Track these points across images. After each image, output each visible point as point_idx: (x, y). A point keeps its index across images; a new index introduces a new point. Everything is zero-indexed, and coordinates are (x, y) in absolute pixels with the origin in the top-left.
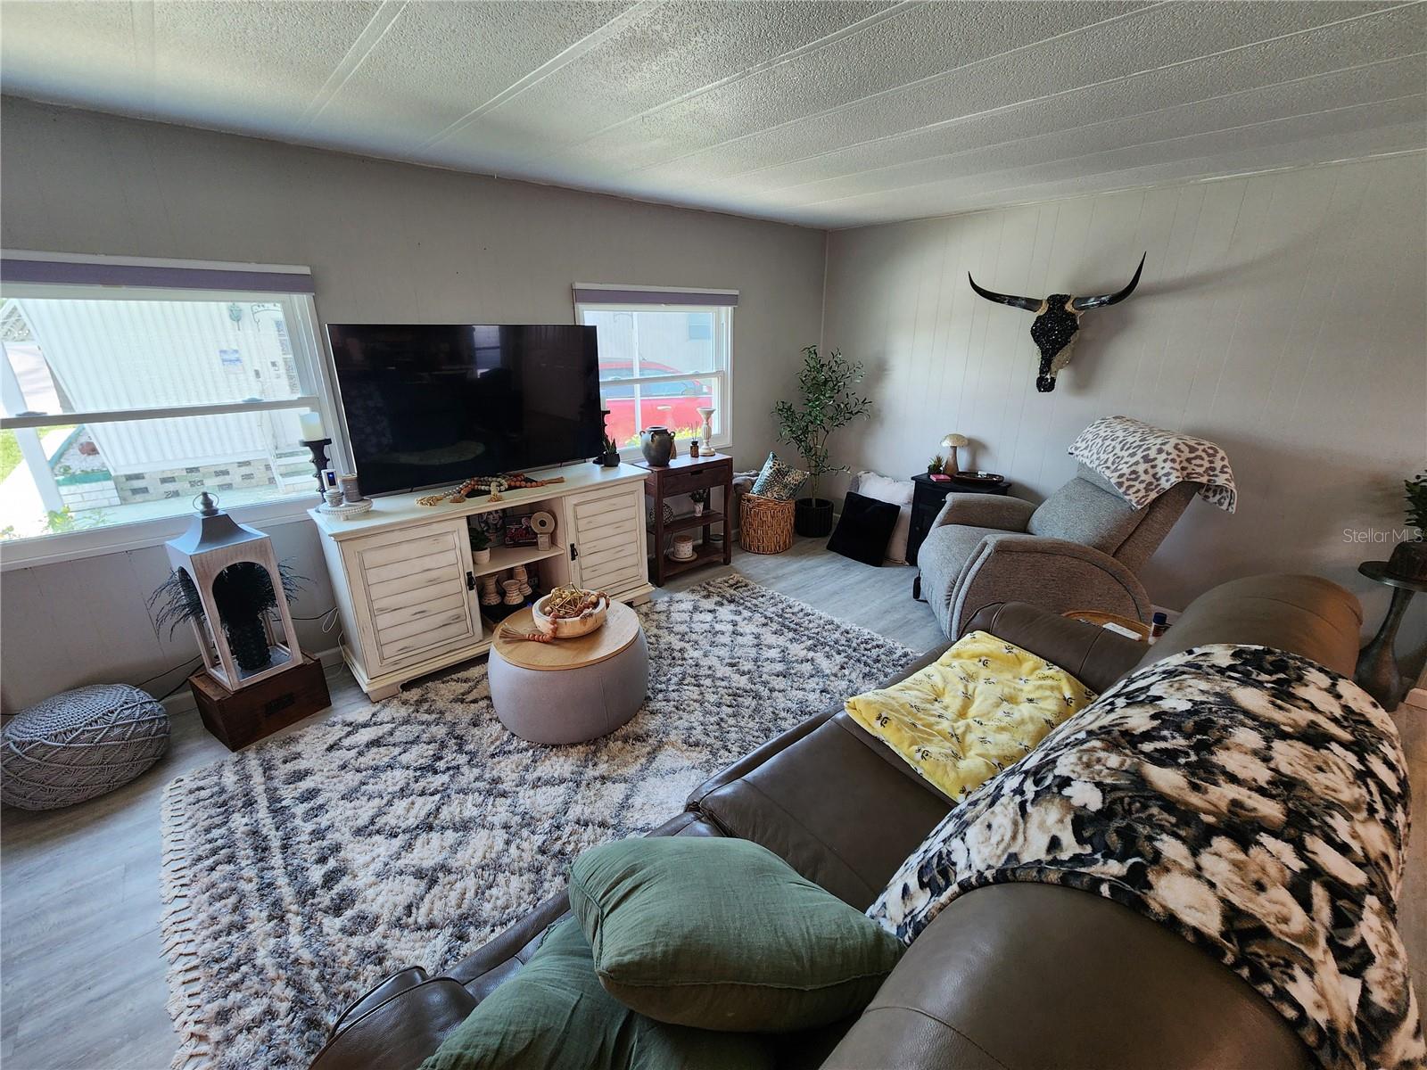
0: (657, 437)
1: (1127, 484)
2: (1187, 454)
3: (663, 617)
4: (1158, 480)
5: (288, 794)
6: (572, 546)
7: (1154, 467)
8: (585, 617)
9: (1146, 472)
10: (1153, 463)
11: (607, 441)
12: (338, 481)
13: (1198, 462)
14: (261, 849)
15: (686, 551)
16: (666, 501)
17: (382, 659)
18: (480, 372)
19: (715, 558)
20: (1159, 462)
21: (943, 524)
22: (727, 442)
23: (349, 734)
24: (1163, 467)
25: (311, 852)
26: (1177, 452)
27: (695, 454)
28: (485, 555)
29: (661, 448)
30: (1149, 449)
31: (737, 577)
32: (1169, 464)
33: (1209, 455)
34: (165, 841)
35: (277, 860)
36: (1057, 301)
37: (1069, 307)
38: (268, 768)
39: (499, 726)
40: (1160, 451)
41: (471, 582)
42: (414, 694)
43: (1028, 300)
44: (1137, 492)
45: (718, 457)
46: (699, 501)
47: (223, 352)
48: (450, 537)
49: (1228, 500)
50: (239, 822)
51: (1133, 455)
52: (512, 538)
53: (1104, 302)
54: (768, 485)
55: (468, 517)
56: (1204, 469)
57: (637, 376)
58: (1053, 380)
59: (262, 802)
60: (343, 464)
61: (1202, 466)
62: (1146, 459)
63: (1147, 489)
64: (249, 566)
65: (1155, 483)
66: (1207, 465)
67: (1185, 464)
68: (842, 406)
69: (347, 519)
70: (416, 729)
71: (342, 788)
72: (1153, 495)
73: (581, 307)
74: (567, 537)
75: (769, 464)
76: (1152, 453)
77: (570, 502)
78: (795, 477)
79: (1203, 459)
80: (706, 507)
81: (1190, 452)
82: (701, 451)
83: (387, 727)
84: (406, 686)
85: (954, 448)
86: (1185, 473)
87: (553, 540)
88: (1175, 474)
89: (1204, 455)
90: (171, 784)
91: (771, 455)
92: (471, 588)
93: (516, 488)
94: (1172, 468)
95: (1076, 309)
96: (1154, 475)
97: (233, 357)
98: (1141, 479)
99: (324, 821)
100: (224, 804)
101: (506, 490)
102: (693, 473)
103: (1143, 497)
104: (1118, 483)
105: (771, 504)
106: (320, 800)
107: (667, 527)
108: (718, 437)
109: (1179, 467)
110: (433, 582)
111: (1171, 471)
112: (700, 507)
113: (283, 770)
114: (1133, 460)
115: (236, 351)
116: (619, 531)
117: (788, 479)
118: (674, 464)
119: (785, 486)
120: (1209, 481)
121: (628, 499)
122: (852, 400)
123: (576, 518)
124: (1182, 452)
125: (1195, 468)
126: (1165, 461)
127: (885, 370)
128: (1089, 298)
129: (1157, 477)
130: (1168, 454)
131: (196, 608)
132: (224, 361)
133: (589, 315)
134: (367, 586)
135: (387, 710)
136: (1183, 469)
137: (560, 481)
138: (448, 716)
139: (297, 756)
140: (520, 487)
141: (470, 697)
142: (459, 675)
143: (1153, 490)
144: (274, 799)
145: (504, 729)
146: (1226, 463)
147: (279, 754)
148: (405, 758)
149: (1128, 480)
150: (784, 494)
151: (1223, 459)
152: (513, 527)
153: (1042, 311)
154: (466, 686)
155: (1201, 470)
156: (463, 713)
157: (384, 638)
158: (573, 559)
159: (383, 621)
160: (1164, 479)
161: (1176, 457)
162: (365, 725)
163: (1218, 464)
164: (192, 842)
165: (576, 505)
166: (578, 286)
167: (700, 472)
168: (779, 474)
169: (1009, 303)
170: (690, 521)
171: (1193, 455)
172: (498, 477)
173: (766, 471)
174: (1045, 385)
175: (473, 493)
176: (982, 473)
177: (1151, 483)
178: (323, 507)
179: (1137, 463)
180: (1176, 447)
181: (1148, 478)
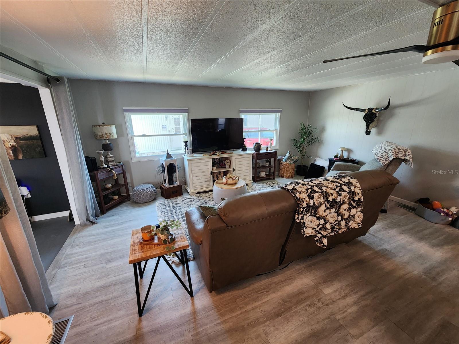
0: (257, 145)
1: (380, 159)
2: (397, 151)
3: (254, 188)
4: (389, 158)
5: (176, 206)
6: (234, 168)
7: (387, 154)
8: (233, 180)
9: (385, 155)
10: (387, 153)
11: (244, 145)
12: (189, 149)
13: (401, 153)
14: (172, 212)
15: (263, 174)
16: (258, 161)
17: (193, 187)
18: (219, 130)
19: (271, 177)
21: (332, 170)
22: (277, 148)
23: (186, 199)
24: (390, 154)
25: (180, 214)
26: (394, 150)
27: (267, 150)
28: (215, 168)
29: (258, 147)
30: (387, 149)
31: (275, 182)
32: (391, 153)
33: (404, 151)
34: (157, 209)
35: (174, 214)
36: (370, 110)
37: (373, 111)
38: (172, 202)
39: (214, 202)
40: (389, 150)
41: (211, 173)
42: (198, 195)
43: (362, 109)
44: (382, 161)
45: (273, 151)
46: (268, 162)
47: (163, 126)
48: (208, 163)
49: (411, 164)
50: (168, 208)
52: (221, 166)
53: (383, 110)
54: (287, 159)
55: (212, 159)
56: (403, 155)
57: (260, 130)
58: (370, 132)
59: (172, 206)
60: (190, 146)
61: (402, 154)
62: (386, 152)
63: (385, 160)
64: (173, 164)
65: (388, 159)
66: (404, 154)
67: (397, 153)
68: (311, 139)
69: (190, 157)
70: (198, 200)
71: (184, 206)
72: (387, 162)
73: (240, 114)
74: (233, 166)
75: (288, 154)
76: (387, 150)
77: (234, 158)
78: (295, 158)
79: (402, 152)
80: (270, 164)
81: (398, 150)
82: (269, 149)
83: (193, 199)
84: (197, 193)
85: (342, 151)
86: (397, 156)
87: (230, 167)
88: (393, 156)
89: (403, 151)
90: (157, 202)
91: (288, 152)
92: (211, 175)
93: (223, 154)
94: (392, 154)
95: (376, 112)
96: (388, 156)
97: (165, 127)
98: (384, 157)
99: (181, 210)
100: (165, 206)
101: (220, 154)
102: (266, 154)
103: (384, 162)
104: (377, 158)
105: (288, 165)
106: (181, 207)
107: (258, 168)
108: (274, 146)
109: (395, 154)
110: (204, 172)
111: (392, 155)
112: (268, 164)
113: (174, 203)
114: (382, 152)
115: (165, 125)
116: (245, 166)
117: (293, 158)
118: (261, 152)
119: (292, 160)
120: (404, 158)
121: (248, 159)
122: (314, 137)
123: (235, 162)
124: (396, 150)
125: (400, 154)
126: (390, 152)
127: (325, 129)
128: (379, 109)
129: (389, 157)
130: (392, 150)
131: (163, 171)
132: (163, 128)
133: (243, 116)
134: (192, 170)
135: (193, 197)
136: (396, 155)
137: (232, 153)
138: (204, 199)
139: (177, 201)
140: (224, 154)
141: (209, 197)
142: (207, 193)
143: (387, 160)
144: (173, 206)
145: (215, 202)
146: (410, 153)
147: (174, 201)
148: (196, 204)
149: (380, 158)
150: (292, 162)
151: (409, 152)
152: (221, 163)
153: (366, 112)
154: (208, 195)
155: (402, 155)
156: (207, 199)
157: (194, 182)
158: (234, 171)
159: (194, 178)
160: (390, 157)
161: (394, 151)
162: (189, 198)
163: (407, 154)
164: (161, 210)
165: (235, 159)
166: (240, 109)
167: (268, 154)
168: (290, 157)
169: (356, 110)
170: (265, 167)
171: (399, 151)
172: (219, 151)
173: (287, 156)
174: (368, 133)
175: (214, 154)
176: (350, 158)
177: (387, 159)
178: (185, 155)
180: (394, 149)
181: (386, 157)
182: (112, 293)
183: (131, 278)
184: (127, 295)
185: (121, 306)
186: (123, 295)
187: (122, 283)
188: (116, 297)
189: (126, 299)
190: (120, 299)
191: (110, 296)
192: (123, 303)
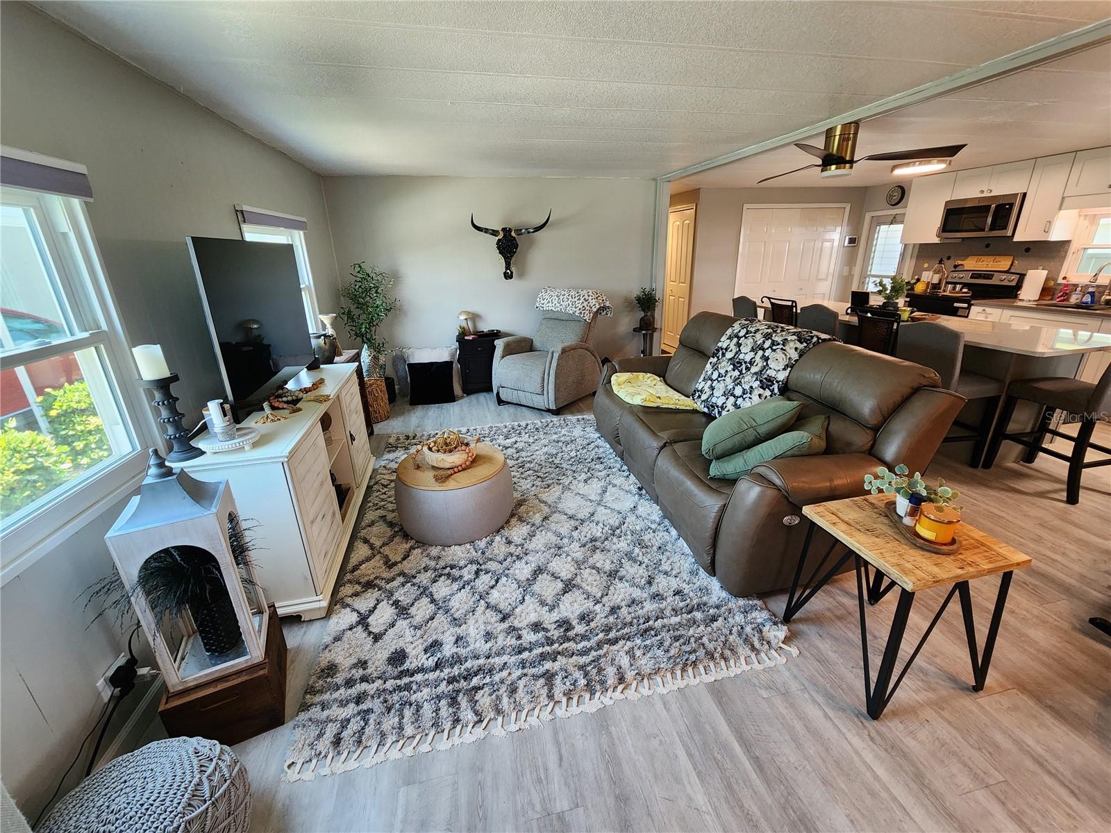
1: (582, 312)
6: (350, 432)
7: (589, 303)
9: (587, 306)
20: (590, 300)
21: (503, 357)
24: (592, 302)
30: (584, 296)
36: (506, 231)
37: (513, 234)
40: (589, 296)
43: (493, 230)
44: (586, 315)
51: (579, 299)
53: (530, 232)
58: (512, 273)
63: (589, 313)
72: (592, 315)
73: (245, 227)
75: (366, 353)
77: (343, 395)
85: (465, 320)
88: (597, 304)
92: (333, 484)
94: (595, 302)
95: (516, 235)
96: (590, 306)
98: (586, 309)
103: (589, 316)
110: (322, 484)
114: (581, 301)
116: (356, 415)
117: (381, 361)
119: (381, 367)
125: (600, 301)
128: (522, 229)
130: (592, 296)
134: (304, 499)
150: (382, 373)
153: (501, 236)
157: (318, 548)
158: (352, 443)
159: (315, 532)
160: (594, 307)
168: (375, 359)
174: (508, 276)
177: (590, 310)
179: (583, 303)
180: (593, 293)
182: (969, 795)
183: (886, 750)
184: (946, 743)
185: (985, 748)
186: (954, 753)
187: (919, 777)
188: (975, 777)
189: (960, 742)
190: (970, 758)
191: (981, 795)
192: (977, 746)
